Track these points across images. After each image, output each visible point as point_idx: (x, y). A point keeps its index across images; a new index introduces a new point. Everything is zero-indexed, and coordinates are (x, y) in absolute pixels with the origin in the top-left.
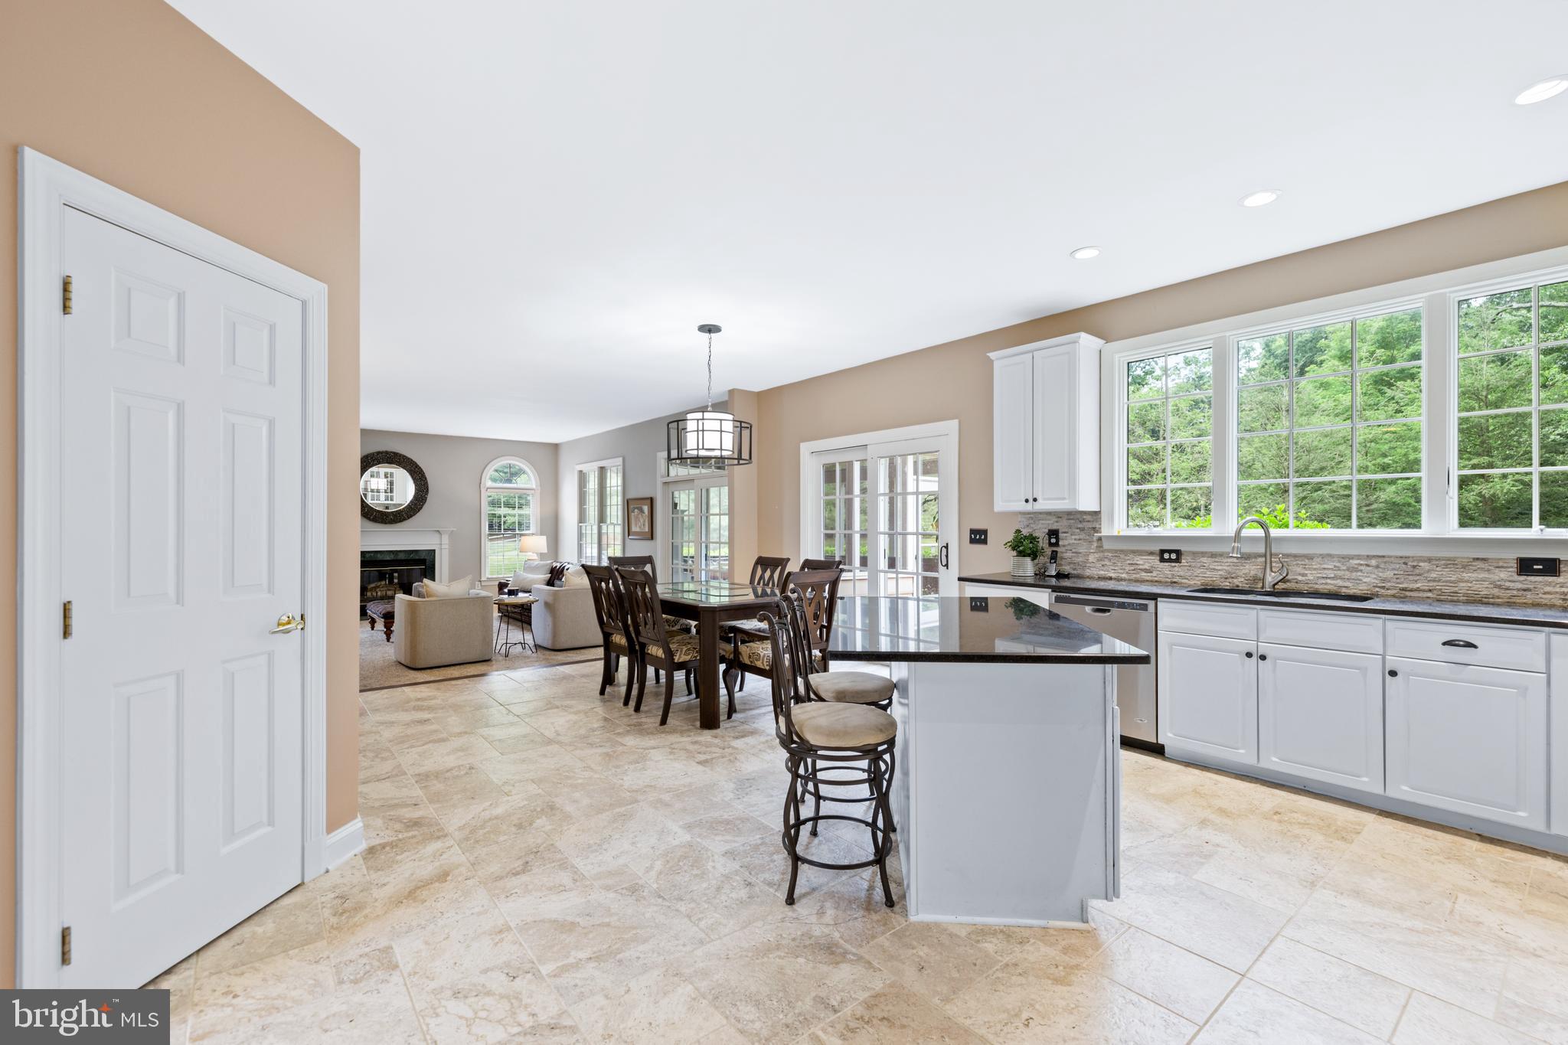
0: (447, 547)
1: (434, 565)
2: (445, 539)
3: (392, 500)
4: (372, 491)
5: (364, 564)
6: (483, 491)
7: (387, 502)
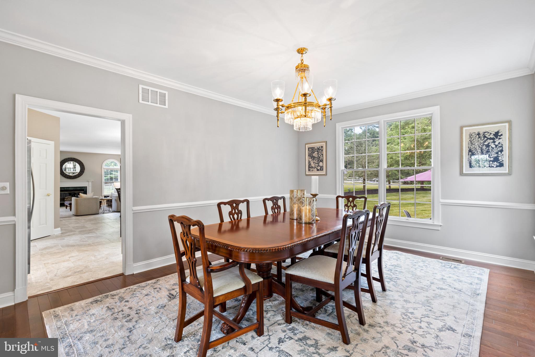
0: (91, 186)
1: (87, 191)
2: (90, 183)
3: (75, 171)
4: (68, 168)
5: (61, 191)
6: (102, 169)
7: (74, 172)
